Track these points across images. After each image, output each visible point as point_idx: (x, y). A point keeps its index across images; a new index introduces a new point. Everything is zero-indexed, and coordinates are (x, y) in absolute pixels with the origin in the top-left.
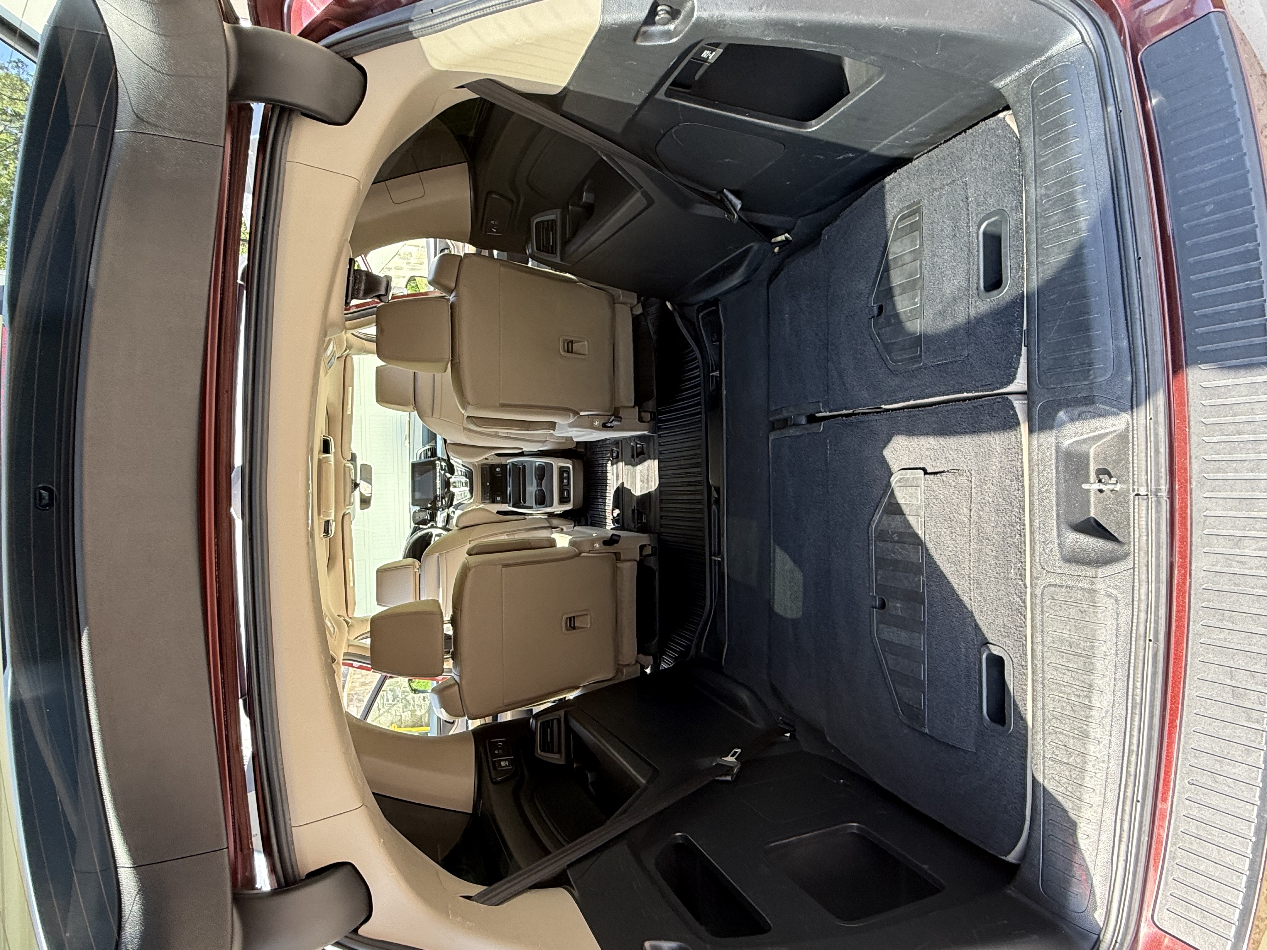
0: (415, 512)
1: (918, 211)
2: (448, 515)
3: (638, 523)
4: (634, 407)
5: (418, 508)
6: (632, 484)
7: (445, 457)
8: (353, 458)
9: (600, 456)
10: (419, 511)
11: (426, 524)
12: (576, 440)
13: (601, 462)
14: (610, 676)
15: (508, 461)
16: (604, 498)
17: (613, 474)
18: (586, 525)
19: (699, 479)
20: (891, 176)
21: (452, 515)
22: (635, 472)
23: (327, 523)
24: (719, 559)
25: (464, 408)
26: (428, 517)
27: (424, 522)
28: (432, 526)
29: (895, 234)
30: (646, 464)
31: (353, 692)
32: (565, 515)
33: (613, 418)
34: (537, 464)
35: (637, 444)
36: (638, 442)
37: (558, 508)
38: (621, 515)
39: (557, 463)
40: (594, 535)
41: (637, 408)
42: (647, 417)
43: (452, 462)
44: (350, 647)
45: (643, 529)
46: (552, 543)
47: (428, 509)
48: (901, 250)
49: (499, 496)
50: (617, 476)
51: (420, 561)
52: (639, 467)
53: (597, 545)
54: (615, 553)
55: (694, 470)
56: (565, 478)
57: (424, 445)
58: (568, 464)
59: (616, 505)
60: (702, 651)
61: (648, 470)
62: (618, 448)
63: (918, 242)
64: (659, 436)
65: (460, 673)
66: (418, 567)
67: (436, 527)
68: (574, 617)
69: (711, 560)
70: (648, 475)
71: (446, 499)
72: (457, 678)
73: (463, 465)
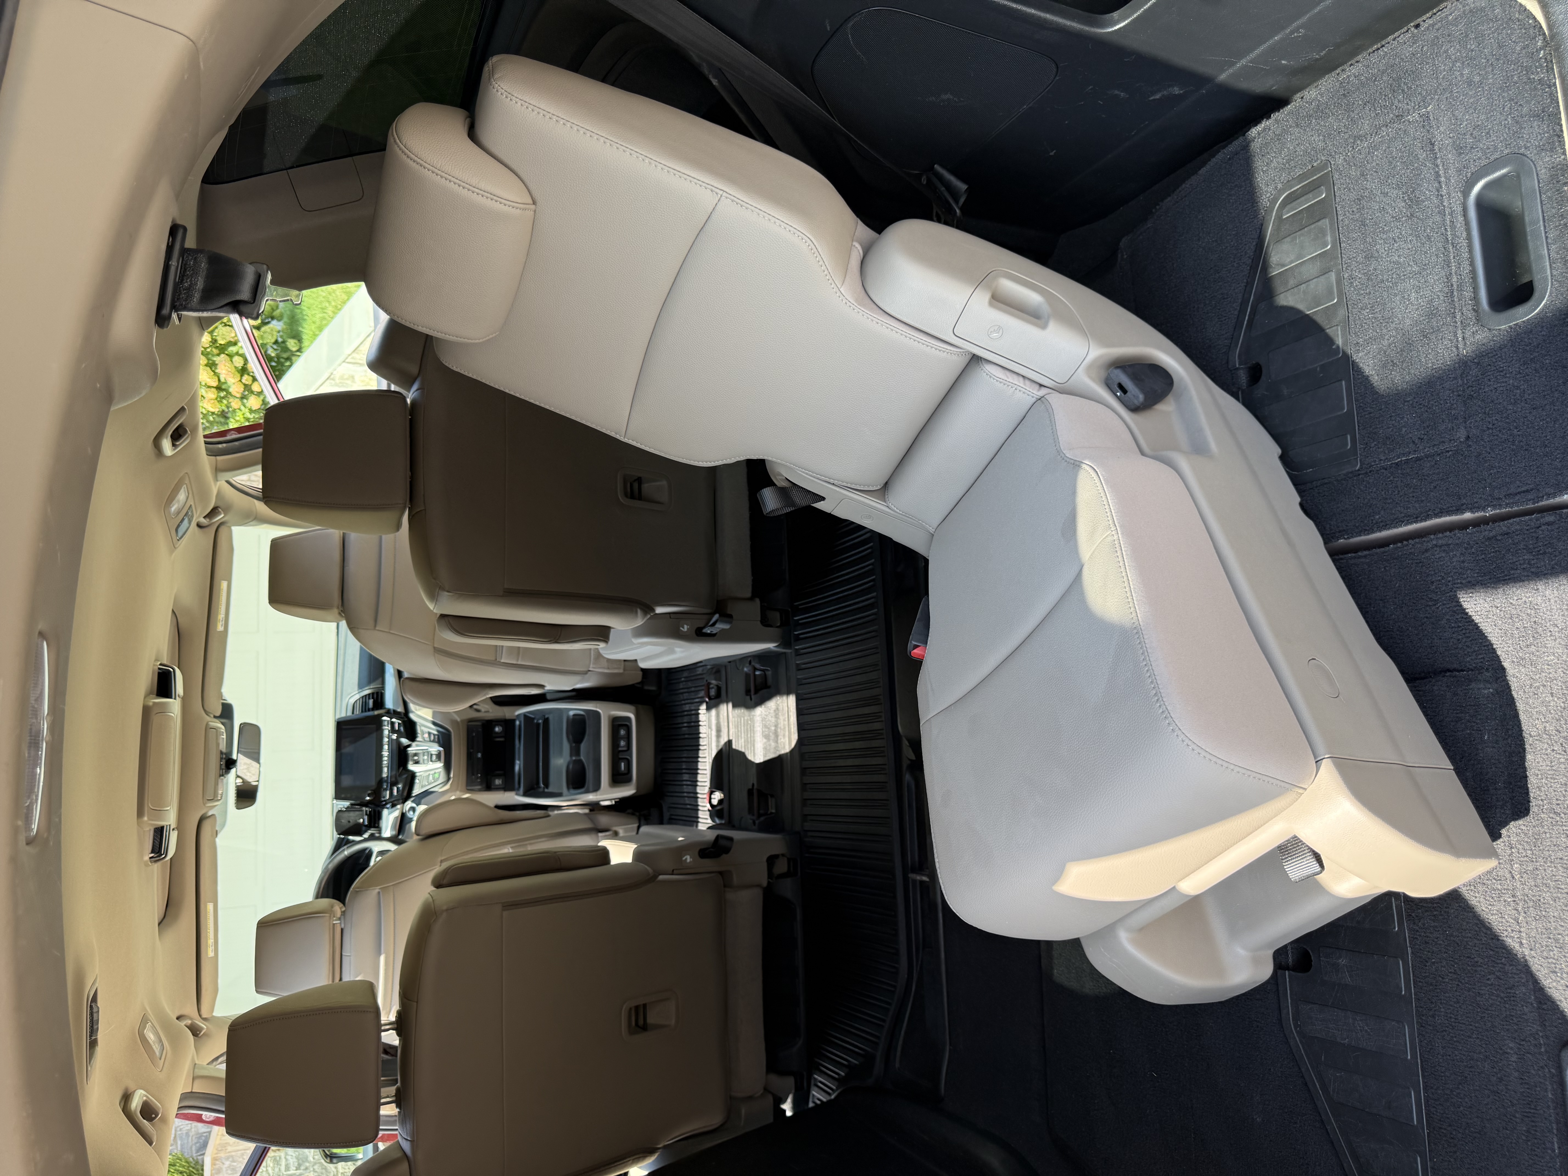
0: (340, 811)
1: (1325, 181)
2: (403, 815)
3: (759, 816)
4: (752, 599)
5: (347, 804)
6: (746, 742)
7: (400, 709)
8: (227, 712)
9: (686, 696)
10: (348, 809)
11: (360, 834)
12: (643, 665)
13: (687, 707)
14: (715, 1120)
15: (517, 713)
16: (694, 772)
17: (710, 727)
18: (661, 822)
19: (877, 726)
20: (1259, 128)
21: (410, 814)
22: (752, 720)
23: (159, 833)
24: (925, 878)
25: (433, 596)
26: (363, 820)
27: (357, 830)
28: (372, 838)
29: (1277, 229)
30: (772, 704)
31: (222, 1155)
32: (621, 807)
33: (716, 616)
34: (571, 713)
35: (755, 669)
36: (758, 666)
37: (607, 795)
38: (725, 805)
39: (607, 711)
40: (680, 839)
41: (758, 601)
42: (776, 617)
43: (412, 716)
44: (197, 1082)
45: (770, 825)
46: (603, 856)
47: (366, 804)
48: (1292, 257)
49: (498, 776)
50: (719, 731)
51: (344, 903)
52: (759, 711)
53: (688, 858)
54: (721, 873)
55: (866, 710)
56: (622, 738)
57: (361, 686)
58: (627, 713)
59: (717, 783)
60: (897, 1065)
61: (777, 716)
62: (720, 680)
63: (1329, 239)
64: (798, 653)
65: (413, 1135)
66: (339, 914)
67: (380, 839)
68: (645, 1006)
69: (906, 879)
70: (776, 726)
71: (400, 786)
72: (406, 1146)
73: (434, 724)
